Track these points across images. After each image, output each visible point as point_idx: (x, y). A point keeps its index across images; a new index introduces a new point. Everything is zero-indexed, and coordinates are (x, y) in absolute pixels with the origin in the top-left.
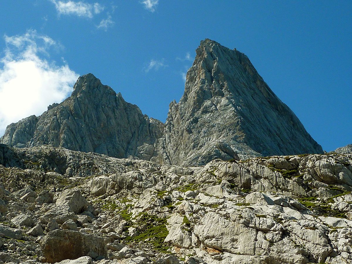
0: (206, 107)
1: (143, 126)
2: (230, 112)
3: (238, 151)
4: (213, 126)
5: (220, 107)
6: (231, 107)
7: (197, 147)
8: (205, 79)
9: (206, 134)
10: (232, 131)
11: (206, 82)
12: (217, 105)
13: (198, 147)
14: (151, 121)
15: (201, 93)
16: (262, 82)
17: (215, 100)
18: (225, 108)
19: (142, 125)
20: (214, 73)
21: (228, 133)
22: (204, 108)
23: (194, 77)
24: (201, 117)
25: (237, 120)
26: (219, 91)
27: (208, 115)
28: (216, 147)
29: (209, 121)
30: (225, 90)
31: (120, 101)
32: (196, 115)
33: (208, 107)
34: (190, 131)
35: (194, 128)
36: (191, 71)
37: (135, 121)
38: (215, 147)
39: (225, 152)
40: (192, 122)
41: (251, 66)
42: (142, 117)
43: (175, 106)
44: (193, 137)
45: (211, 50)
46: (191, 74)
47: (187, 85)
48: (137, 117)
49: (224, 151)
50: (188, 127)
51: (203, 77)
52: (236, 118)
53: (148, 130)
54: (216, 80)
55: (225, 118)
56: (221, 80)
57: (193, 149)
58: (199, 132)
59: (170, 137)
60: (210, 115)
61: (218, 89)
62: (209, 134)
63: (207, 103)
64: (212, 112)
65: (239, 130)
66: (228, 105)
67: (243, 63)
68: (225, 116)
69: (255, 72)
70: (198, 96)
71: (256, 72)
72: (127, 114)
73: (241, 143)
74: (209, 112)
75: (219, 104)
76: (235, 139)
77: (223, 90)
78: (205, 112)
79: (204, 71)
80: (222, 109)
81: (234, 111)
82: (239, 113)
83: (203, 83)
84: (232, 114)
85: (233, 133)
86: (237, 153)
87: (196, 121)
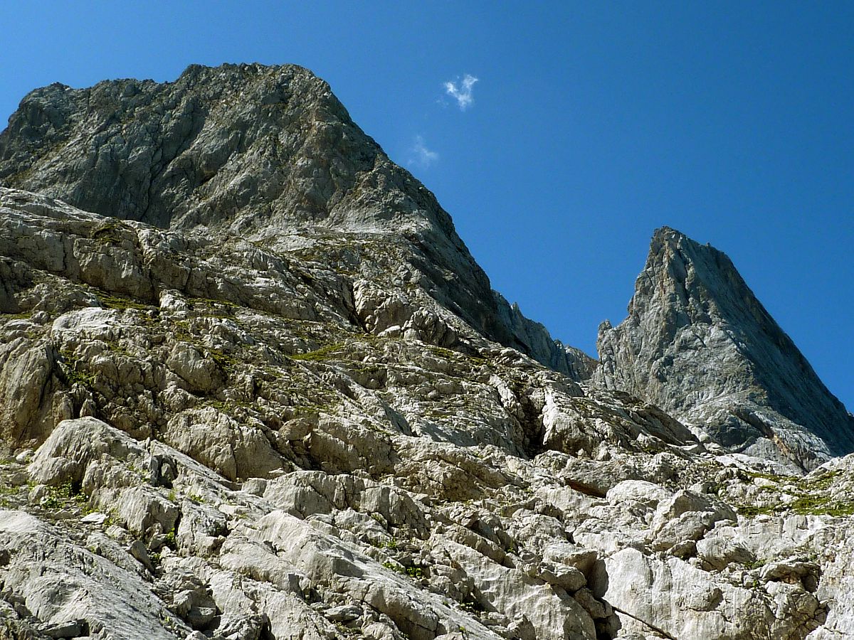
0: (685, 341)
1: (557, 358)
2: (730, 351)
3: (771, 422)
4: (704, 373)
5: (711, 341)
6: (730, 344)
7: (682, 406)
8: (676, 294)
9: (693, 385)
10: (741, 385)
11: (678, 298)
12: (703, 338)
13: (684, 406)
14: (568, 351)
15: (672, 316)
16: (753, 299)
17: (698, 329)
18: (720, 344)
19: (555, 357)
20: (690, 286)
21: (735, 387)
22: (682, 342)
23: (648, 287)
24: (678, 356)
25: (746, 366)
26: (702, 314)
27: (690, 353)
28: (730, 413)
29: (694, 364)
30: (713, 313)
31: (518, 316)
32: (667, 352)
33: (689, 341)
34: (661, 378)
35: (668, 373)
36: (643, 278)
37: (544, 350)
38: (728, 411)
39: (747, 422)
40: (664, 364)
41: (735, 273)
42: (553, 344)
43: (615, 331)
44: (670, 388)
45: (678, 246)
46: (644, 283)
47: (638, 299)
48: (545, 343)
49: (744, 420)
50: (659, 371)
51: (670, 289)
52: (743, 362)
53: (566, 365)
54: (694, 297)
55: (721, 361)
56: (702, 297)
57: (675, 409)
58: (679, 381)
59: (613, 380)
60: (694, 354)
61: (702, 312)
62: (697, 385)
63: (686, 334)
64: (696, 348)
65: (754, 383)
66: (724, 340)
67: (722, 268)
68: (721, 357)
69: (742, 283)
70: (667, 320)
71: (744, 282)
72: (529, 337)
73: (763, 406)
74: (691, 349)
75: (706, 337)
76: (752, 397)
77: (709, 313)
78: (684, 347)
79: (672, 280)
80: (715, 345)
81: (736, 350)
82: (745, 354)
83: (673, 299)
84: (733, 355)
85: (745, 388)
86: (768, 426)
87: (669, 361)
